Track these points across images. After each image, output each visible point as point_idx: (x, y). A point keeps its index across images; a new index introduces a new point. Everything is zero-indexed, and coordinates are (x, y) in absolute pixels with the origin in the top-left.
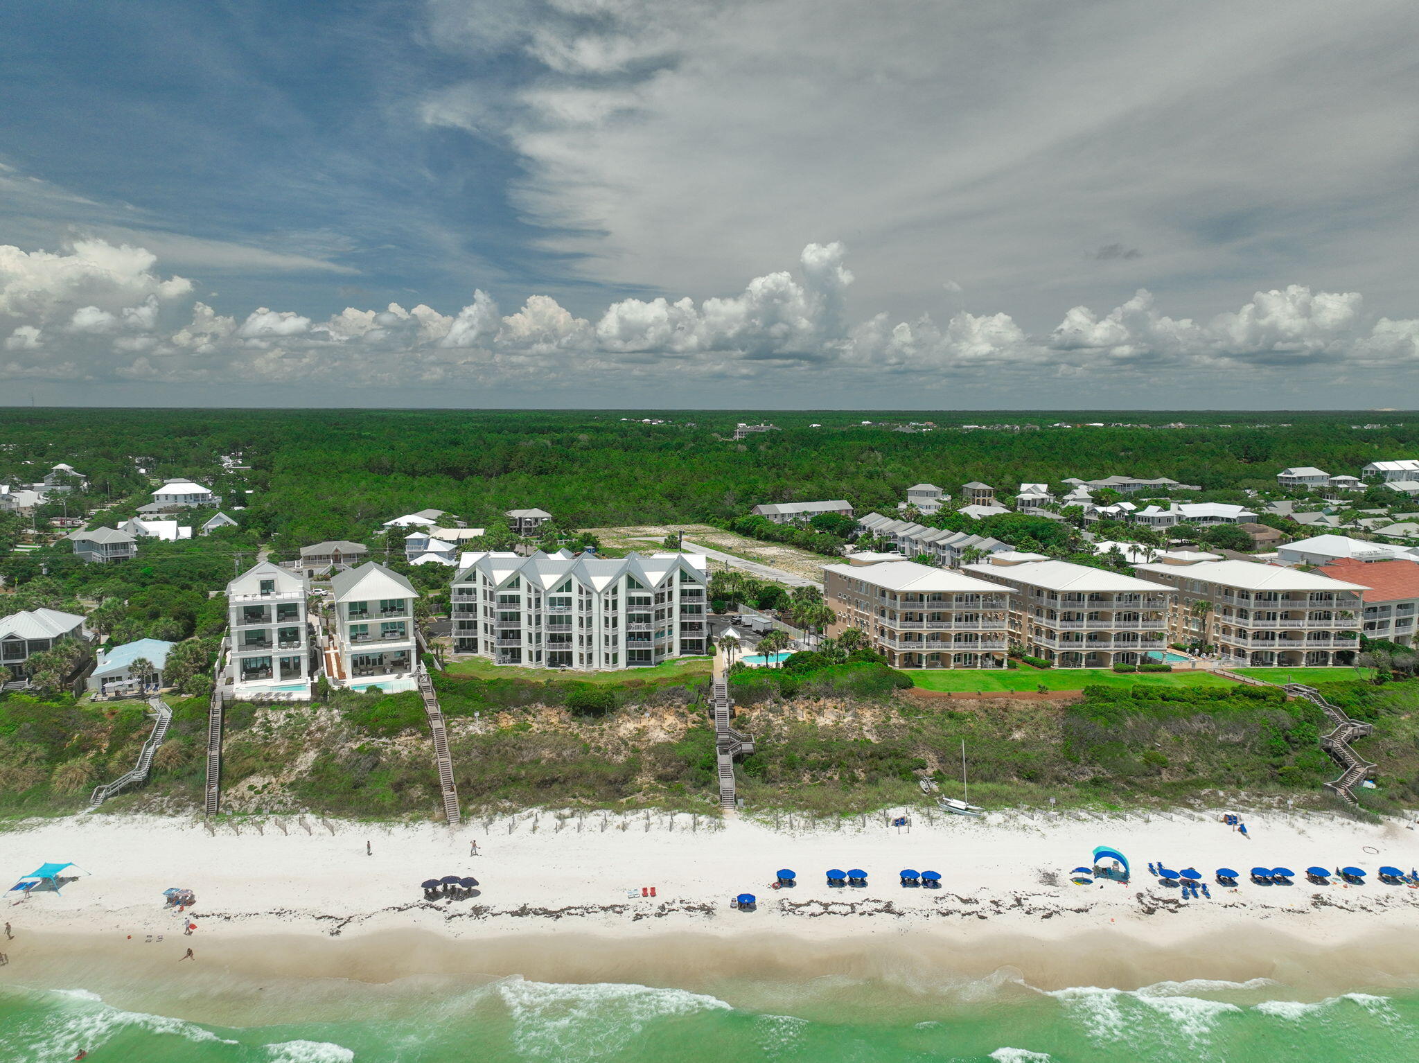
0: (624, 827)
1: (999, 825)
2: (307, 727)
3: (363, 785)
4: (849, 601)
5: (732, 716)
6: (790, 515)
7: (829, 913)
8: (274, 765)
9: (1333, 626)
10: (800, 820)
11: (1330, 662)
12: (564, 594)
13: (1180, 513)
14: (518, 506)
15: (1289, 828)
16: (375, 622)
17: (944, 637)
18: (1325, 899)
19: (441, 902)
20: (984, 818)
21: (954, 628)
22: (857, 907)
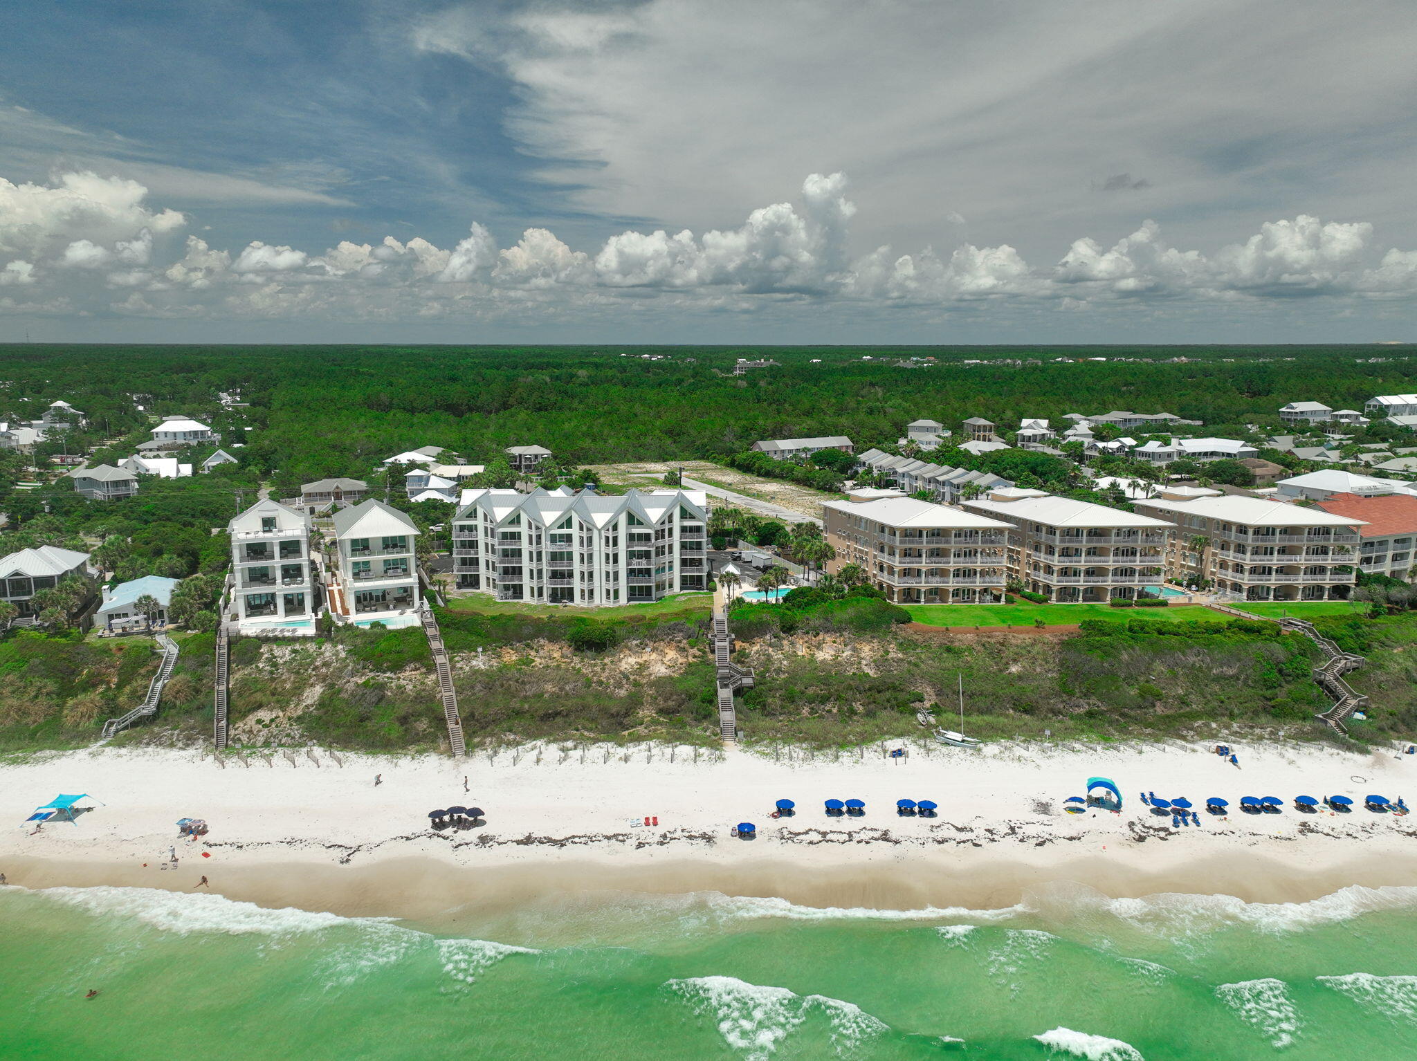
0: (626, 759)
1: (994, 756)
2: (312, 662)
3: (368, 718)
4: (849, 538)
5: (732, 651)
6: (790, 451)
7: (827, 841)
8: (281, 699)
9: (1329, 561)
10: (798, 751)
11: (1326, 596)
12: (565, 531)
13: (1180, 448)
14: (518, 443)
15: (1280, 759)
16: (377, 559)
17: (943, 573)
18: (1312, 826)
19: (448, 831)
20: (980, 750)
21: (952, 564)
22: (854, 835)
